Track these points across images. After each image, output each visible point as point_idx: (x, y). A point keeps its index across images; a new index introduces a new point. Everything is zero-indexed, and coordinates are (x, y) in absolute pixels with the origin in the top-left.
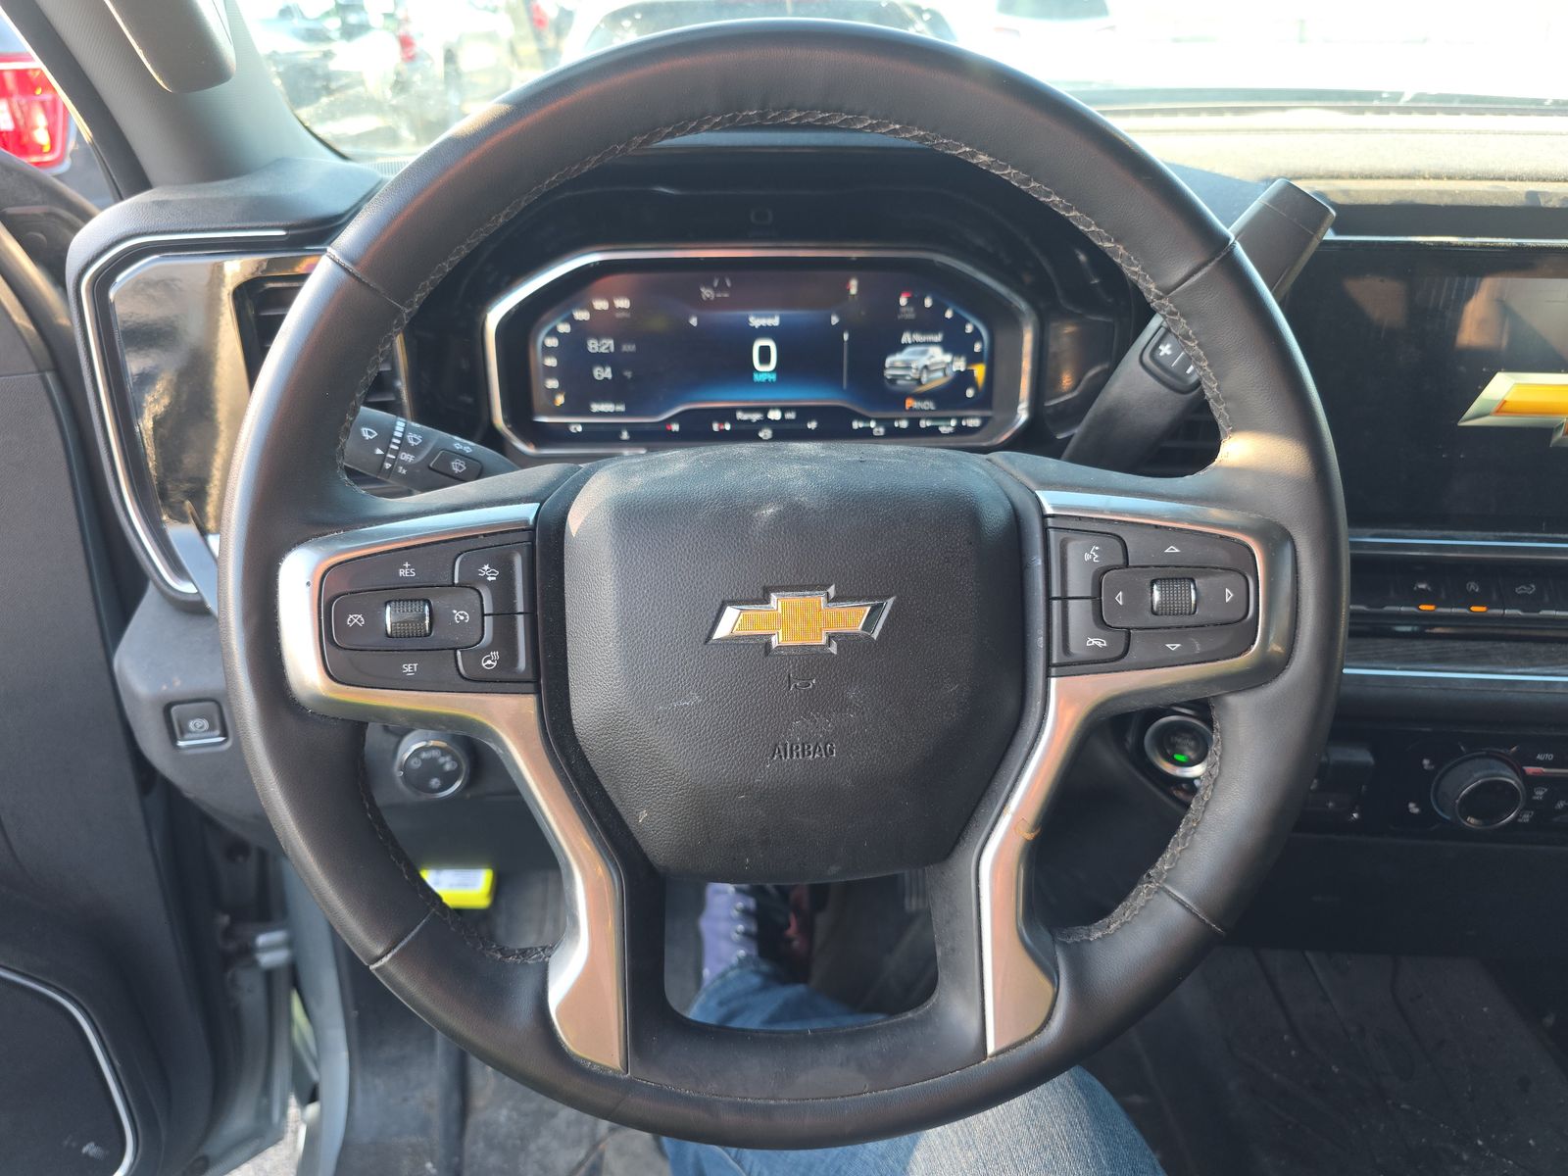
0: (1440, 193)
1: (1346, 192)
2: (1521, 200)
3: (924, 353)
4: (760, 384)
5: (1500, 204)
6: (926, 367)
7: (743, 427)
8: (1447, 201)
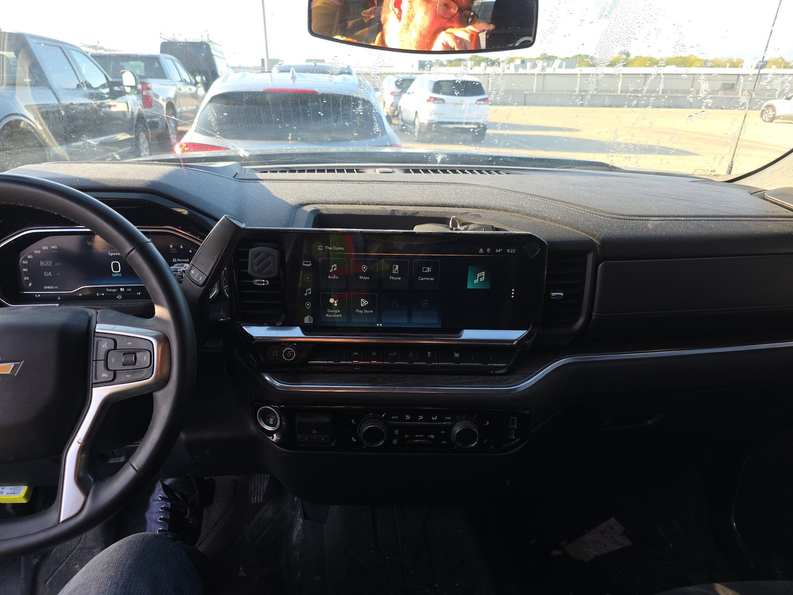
0: (361, 210)
1: (327, 209)
2: (389, 213)
3: (183, 266)
4: (115, 277)
5: (381, 214)
6: (184, 271)
7: (110, 294)
8: (363, 213)
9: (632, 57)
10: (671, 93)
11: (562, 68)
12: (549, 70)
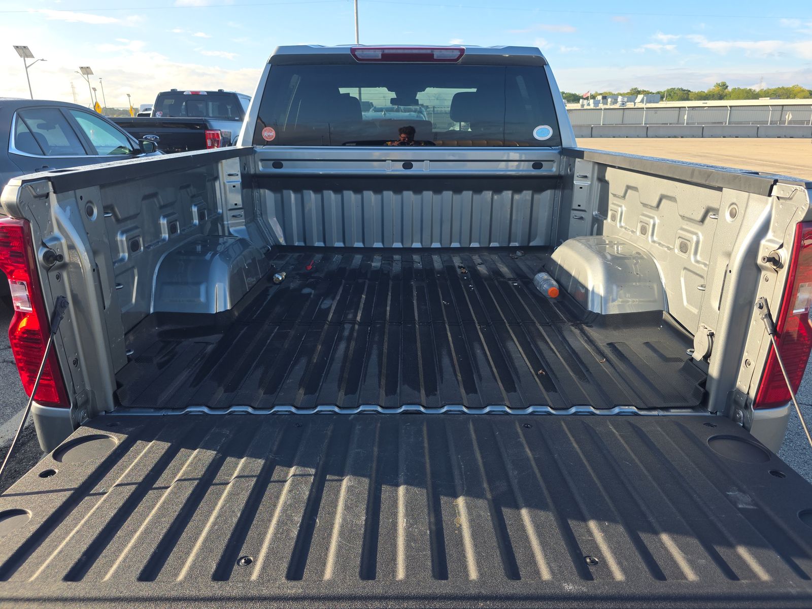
9: (730, 89)
10: (752, 124)
11: (643, 103)
12: (630, 105)
